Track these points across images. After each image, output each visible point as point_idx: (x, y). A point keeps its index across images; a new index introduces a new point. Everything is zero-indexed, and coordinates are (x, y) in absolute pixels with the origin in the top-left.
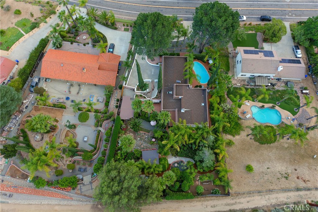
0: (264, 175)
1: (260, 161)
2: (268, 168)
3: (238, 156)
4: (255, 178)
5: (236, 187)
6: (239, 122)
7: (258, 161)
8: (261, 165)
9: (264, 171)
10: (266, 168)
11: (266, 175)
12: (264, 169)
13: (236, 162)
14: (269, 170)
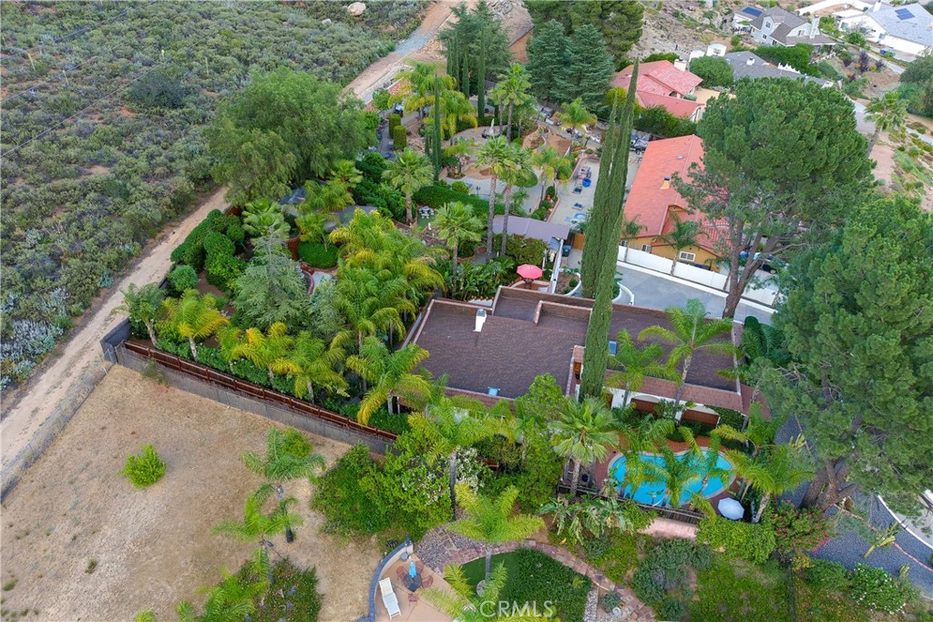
0: (79, 529)
1: (148, 549)
2: (93, 565)
3: (223, 462)
4: (95, 483)
5: (117, 393)
6: (374, 539)
7: (150, 539)
8: (129, 545)
9: (98, 540)
10: (103, 558)
11: (68, 538)
12: (104, 547)
13: (202, 444)
14: (84, 564)
